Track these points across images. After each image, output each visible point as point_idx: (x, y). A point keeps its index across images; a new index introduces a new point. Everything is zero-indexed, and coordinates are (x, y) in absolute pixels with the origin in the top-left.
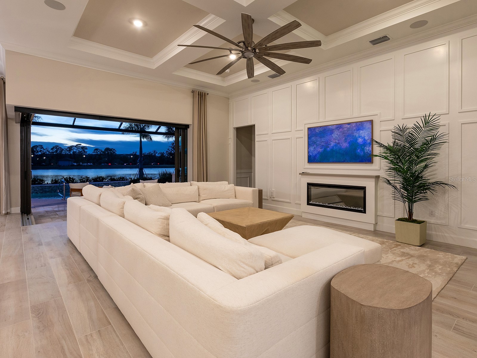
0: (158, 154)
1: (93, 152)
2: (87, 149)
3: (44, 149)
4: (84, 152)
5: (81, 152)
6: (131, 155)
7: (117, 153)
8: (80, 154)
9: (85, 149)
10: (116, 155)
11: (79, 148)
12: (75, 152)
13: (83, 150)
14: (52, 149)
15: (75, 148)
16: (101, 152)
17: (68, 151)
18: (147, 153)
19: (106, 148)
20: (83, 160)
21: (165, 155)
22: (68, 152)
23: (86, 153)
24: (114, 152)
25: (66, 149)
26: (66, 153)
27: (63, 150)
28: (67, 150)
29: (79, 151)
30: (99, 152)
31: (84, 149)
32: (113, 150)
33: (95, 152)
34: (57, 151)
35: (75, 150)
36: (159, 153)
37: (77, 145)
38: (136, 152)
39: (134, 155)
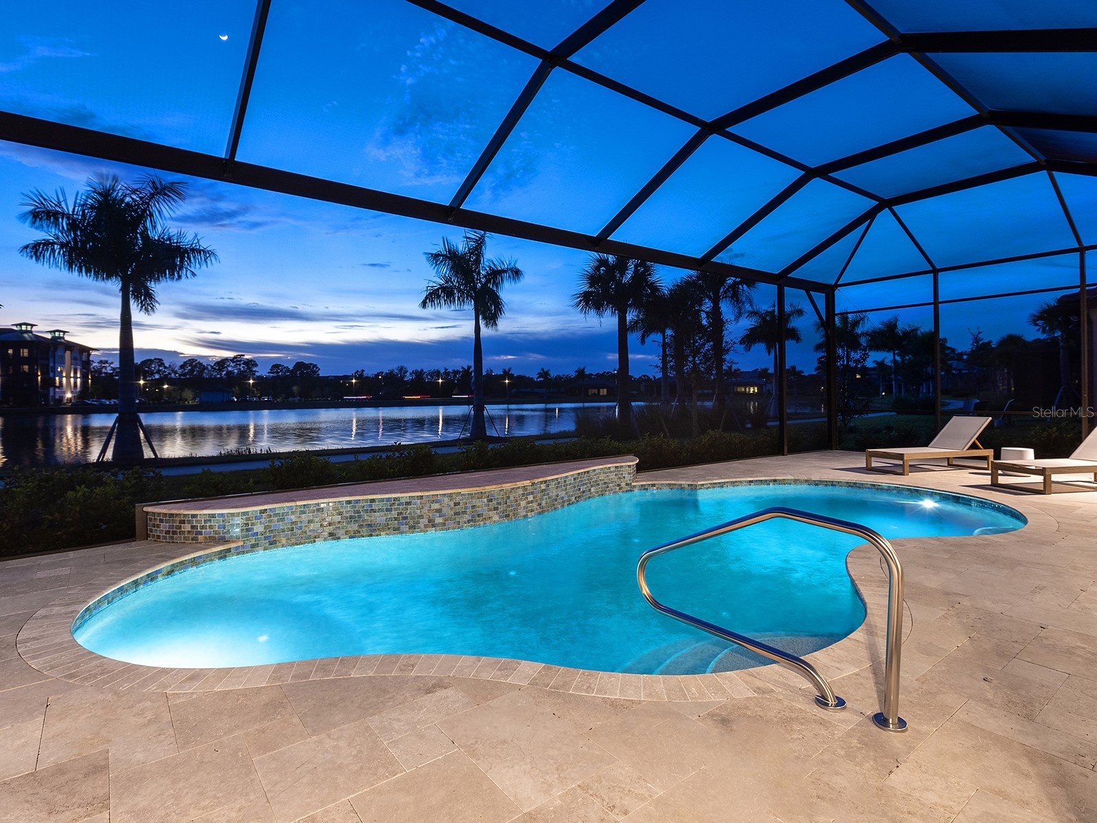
0: (411, 374)
1: (269, 373)
2: (256, 365)
3: (165, 367)
4: (251, 371)
5: (243, 371)
6: (352, 377)
7: (322, 374)
8: (243, 376)
9: (252, 365)
10: (320, 378)
11: (240, 365)
12: (232, 372)
13: (249, 368)
14: (182, 367)
15: (232, 364)
16: (286, 371)
17: (218, 370)
18: (386, 373)
19: (297, 363)
20: (249, 391)
21: (424, 376)
22: (215, 374)
23: (254, 374)
24: (316, 372)
25: (212, 367)
26: (212, 375)
27: (205, 368)
28: (215, 369)
29: (240, 369)
30: (281, 371)
31: (250, 366)
32: (313, 368)
33: (273, 373)
34: (192, 371)
35: (230, 369)
36: (413, 372)
37: (235, 358)
38: (363, 371)
39: (360, 376)
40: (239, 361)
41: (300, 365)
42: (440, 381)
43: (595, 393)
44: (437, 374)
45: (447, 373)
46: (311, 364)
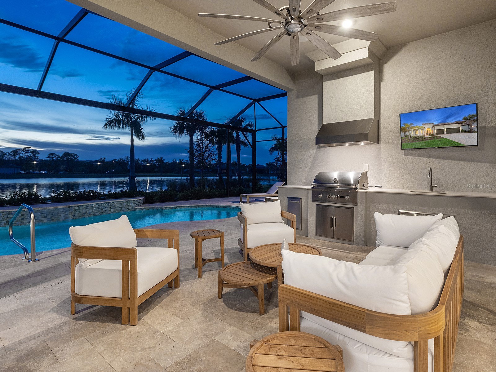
1: (47, 158)
2: (39, 153)
4: (35, 157)
5: (30, 157)
6: (97, 161)
7: (80, 159)
8: (30, 160)
9: (36, 153)
10: (78, 161)
11: (28, 153)
12: (22, 157)
13: (33, 155)
15: (23, 152)
16: (58, 157)
17: (13, 155)
18: (118, 160)
19: (64, 153)
20: (33, 167)
21: (140, 162)
22: (11, 157)
23: (38, 158)
24: (76, 158)
25: (9, 153)
26: (9, 158)
27: (4, 154)
28: (11, 155)
29: (28, 155)
30: (55, 157)
31: (35, 154)
32: (75, 156)
33: (50, 158)
35: (21, 155)
37: (25, 149)
38: (104, 158)
39: (102, 161)
40: (27, 151)
41: (66, 154)
42: (148, 165)
43: (225, 172)
44: (147, 161)
45: (152, 161)
46: (73, 154)
